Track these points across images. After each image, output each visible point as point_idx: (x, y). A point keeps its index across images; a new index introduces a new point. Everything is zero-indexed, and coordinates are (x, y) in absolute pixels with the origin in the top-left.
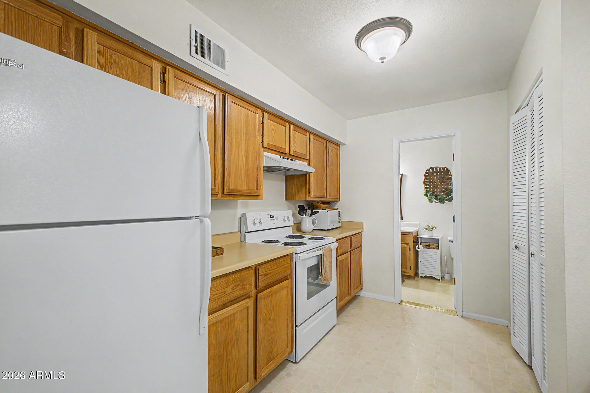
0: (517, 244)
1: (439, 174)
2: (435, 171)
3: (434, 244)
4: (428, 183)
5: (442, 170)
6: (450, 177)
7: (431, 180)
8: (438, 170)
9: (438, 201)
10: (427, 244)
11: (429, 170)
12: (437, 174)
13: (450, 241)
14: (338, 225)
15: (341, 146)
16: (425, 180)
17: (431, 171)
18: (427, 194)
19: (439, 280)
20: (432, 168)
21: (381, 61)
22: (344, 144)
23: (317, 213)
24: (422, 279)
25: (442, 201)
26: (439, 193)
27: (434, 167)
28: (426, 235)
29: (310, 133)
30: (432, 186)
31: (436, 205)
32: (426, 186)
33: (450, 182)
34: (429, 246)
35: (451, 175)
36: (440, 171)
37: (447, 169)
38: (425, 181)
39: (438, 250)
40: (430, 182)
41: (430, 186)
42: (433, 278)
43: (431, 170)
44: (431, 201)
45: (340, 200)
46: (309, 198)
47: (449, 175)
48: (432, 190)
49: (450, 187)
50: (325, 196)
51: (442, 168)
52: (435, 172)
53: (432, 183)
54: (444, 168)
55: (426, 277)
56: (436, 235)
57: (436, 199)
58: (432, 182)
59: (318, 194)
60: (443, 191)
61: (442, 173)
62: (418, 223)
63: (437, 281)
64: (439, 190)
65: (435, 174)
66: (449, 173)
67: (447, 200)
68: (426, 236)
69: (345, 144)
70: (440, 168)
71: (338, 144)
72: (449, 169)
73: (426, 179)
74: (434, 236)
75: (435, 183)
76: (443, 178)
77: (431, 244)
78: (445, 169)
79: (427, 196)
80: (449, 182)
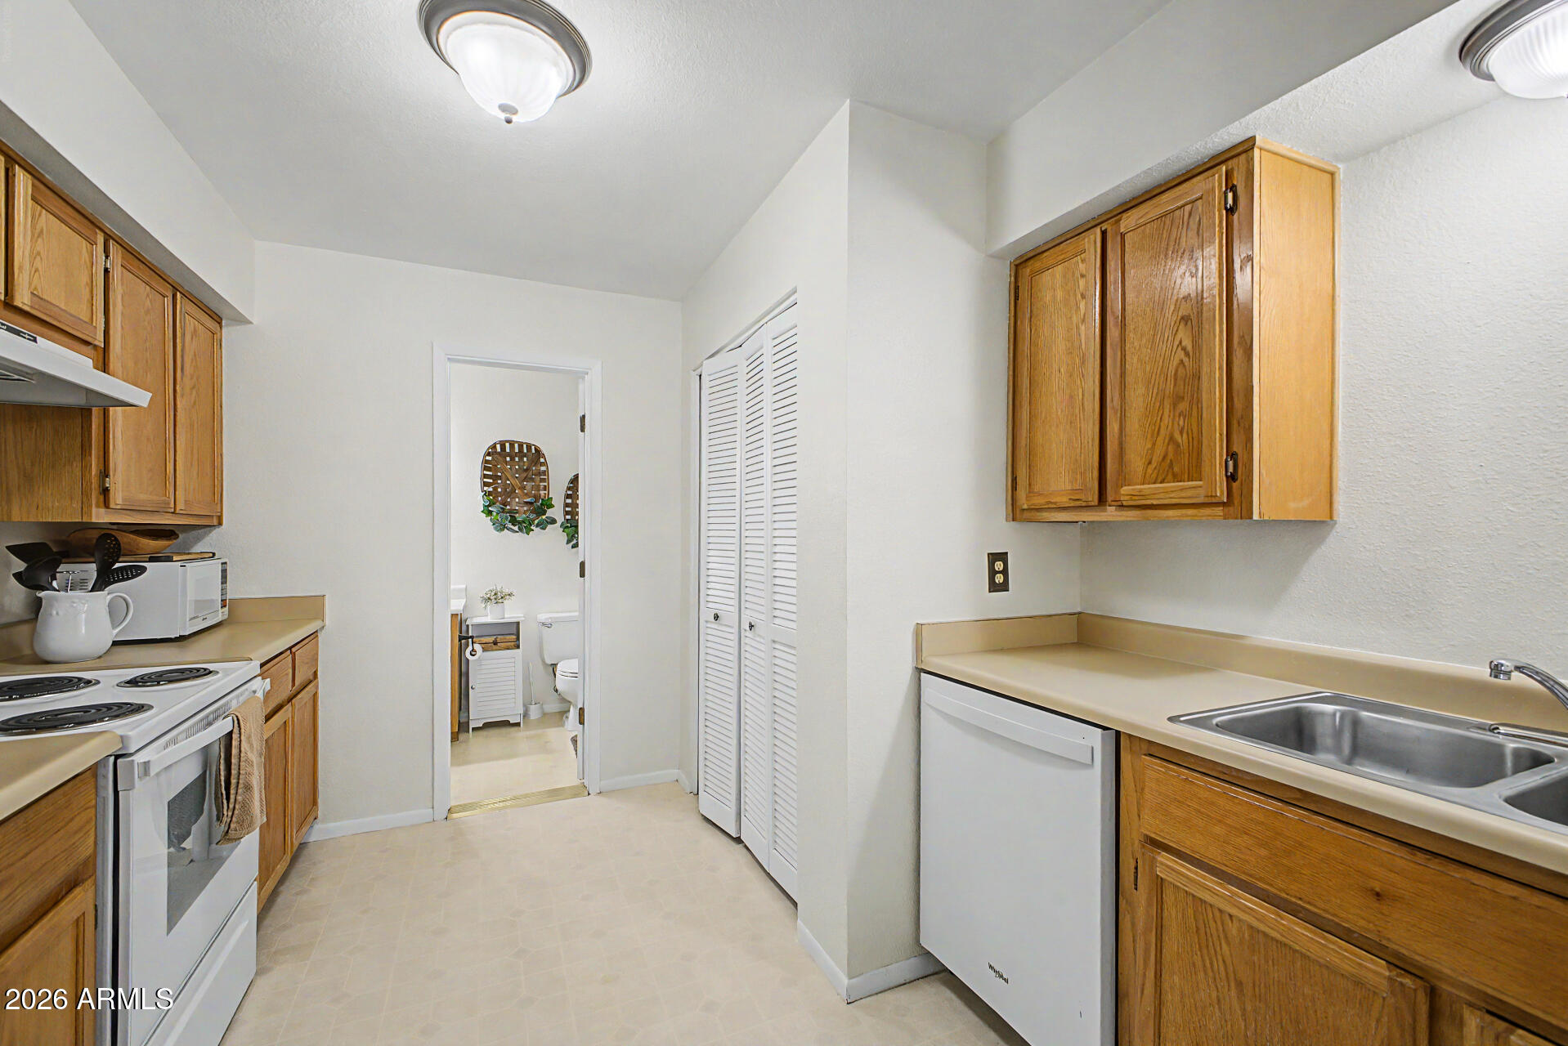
0: (716, 611)
1: (517, 459)
2: (508, 450)
3: (507, 636)
4: (491, 481)
5: (525, 451)
6: (543, 468)
7: (499, 474)
8: (517, 450)
9: (516, 528)
10: (491, 639)
11: (494, 446)
12: (512, 459)
13: (543, 624)
14: (221, 615)
15: (227, 325)
16: (486, 472)
17: (499, 449)
18: (490, 509)
19: (518, 724)
20: (503, 445)
21: (503, 116)
22: (241, 320)
23: (138, 575)
24: (476, 733)
25: (525, 527)
26: (517, 508)
27: (507, 441)
28: (486, 616)
29: (108, 237)
30: (499, 490)
31: (512, 539)
32: (485, 488)
33: (543, 480)
34: (495, 643)
35: (545, 464)
36: (521, 454)
37: (538, 451)
38: (485, 476)
39: (517, 650)
40: (495, 477)
41: (495, 489)
42: (505, 724)
43: (498, 447)
44: (501, 527)
45: (220, 524)
46: (102, 510)
47: (542, 464)
48: (500, 498)
49: (542, 492)
50: (172, 506)
51: (525, 446)
52: (508, 455)
53: (499, 481)
54: (529, 447)
55: (488, 726)
56: (510, 612)
57: (514, 521)
58: (500, 478)
59: (143, 497)
60: (526, 503)
61: (525, 459)
62: (464, 586)
63: (516, 728)
64: (517, 500)
65: (508, 459)
66: (542, 460)
67: (537, 526)
68: (489, 619)
69: (245, 321)
70: (521, 445)
71: (214, 314)
72: (544, 450)
73: (486, 468)
74: (506, 616)
75: (508, 482)
76: (526, 470)
77: (501, 639)
78: (533, 447)
79: (490, 513)
80: (540, 482)
